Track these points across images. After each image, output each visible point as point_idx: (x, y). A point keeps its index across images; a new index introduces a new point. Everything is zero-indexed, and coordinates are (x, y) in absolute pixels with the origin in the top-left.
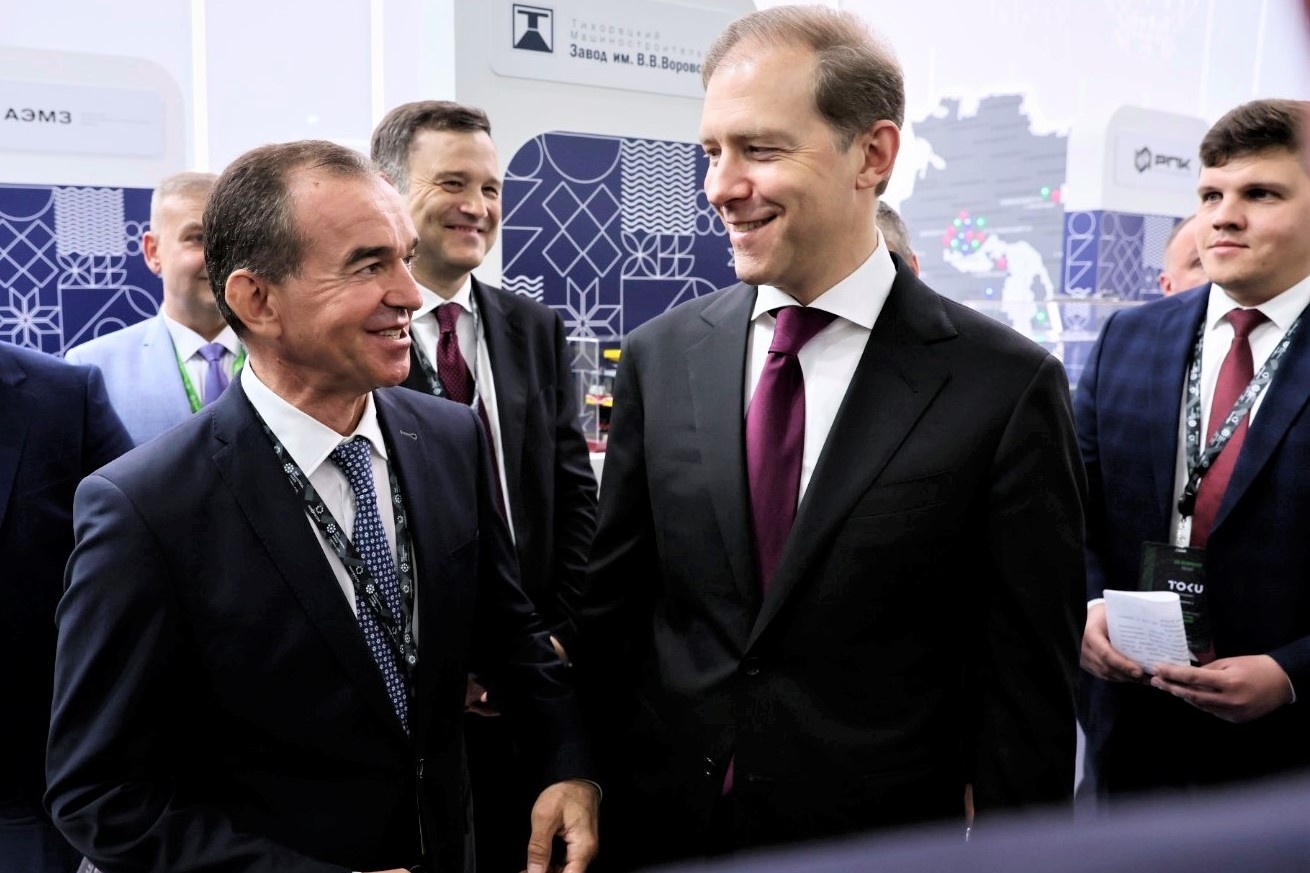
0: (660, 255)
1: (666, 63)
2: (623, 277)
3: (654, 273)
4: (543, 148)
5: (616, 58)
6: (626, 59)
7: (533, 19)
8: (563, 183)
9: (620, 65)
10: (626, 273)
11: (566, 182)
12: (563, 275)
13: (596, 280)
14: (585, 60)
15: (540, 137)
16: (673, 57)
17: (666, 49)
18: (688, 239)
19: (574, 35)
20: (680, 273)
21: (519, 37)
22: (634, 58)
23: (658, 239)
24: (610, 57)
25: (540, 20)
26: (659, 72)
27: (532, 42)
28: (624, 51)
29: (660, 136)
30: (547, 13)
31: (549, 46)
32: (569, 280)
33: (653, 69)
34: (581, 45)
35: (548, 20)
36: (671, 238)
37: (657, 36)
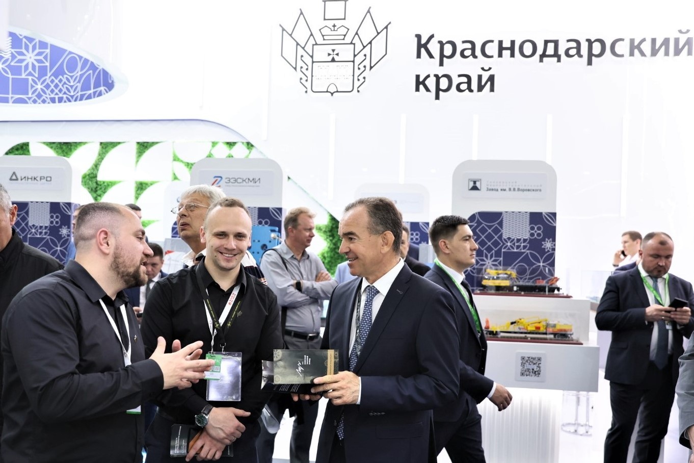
0: (516, 244)
1: (519, 190)
2: (503, 250)
3: (513, 249)
4: (477, 216)
5: (502, 190)
6: (505, 190)
7: (475, 182)
8: (483, 225)
9: (503, 192)
10: (504, 249)
11: (484, 224)
12: (482, 249)
13: (494, 251)
14: (491, 192)
15: (476, 213)
16: (521, 188)
17: (519, 186)
18: (527, 239)
19: (488, 185)
20: (524, 249)
21: (470, 187)
22: (507, 189)
23: (515, 240)
24: (499, 190)
25: (477, 183)
26: (516, 193)
27: (475, 188)
28: (504, 188)
29: (516, 210)
30: (480, 180)
31: (479, 188)
32: (485, 251)
33: (514, 192)
34: (490, 187)
35: (479, 182)
36: (520, 239)
37: (516, 182)
